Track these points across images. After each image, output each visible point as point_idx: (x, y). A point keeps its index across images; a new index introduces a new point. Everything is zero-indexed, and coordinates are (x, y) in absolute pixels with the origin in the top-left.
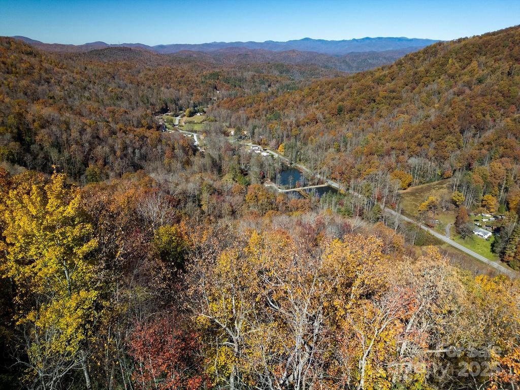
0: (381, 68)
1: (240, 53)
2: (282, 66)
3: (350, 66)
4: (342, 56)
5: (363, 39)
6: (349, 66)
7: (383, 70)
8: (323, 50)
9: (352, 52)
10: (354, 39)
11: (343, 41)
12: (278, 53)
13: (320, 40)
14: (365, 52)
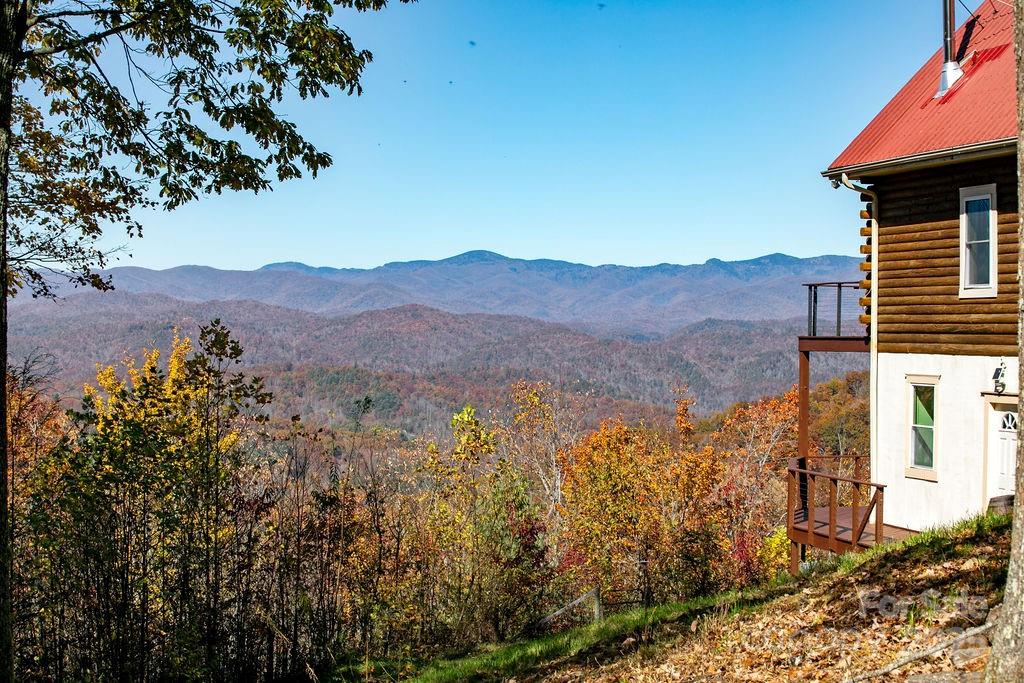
0: (842, 382)
1: (139, 318)
2: (359, 377)
3: (706, 383)
4: (659, 337)
5: (757, 261)
6: (702, 385)
7: (851, 390)
8: (562, 308)
9: (711, 322)
10: (715, 263)
11: (663, 268)
12: (332, 322)
13: (543, 264)
14: (774, 323)
